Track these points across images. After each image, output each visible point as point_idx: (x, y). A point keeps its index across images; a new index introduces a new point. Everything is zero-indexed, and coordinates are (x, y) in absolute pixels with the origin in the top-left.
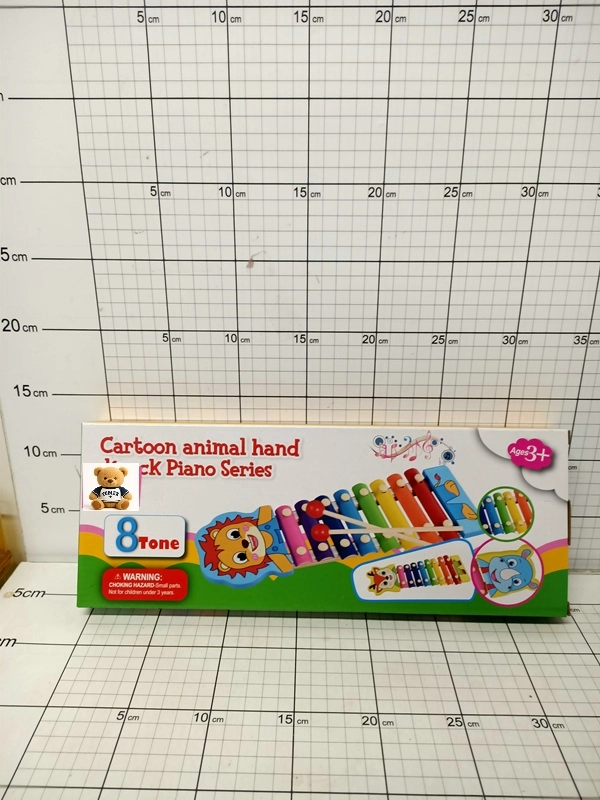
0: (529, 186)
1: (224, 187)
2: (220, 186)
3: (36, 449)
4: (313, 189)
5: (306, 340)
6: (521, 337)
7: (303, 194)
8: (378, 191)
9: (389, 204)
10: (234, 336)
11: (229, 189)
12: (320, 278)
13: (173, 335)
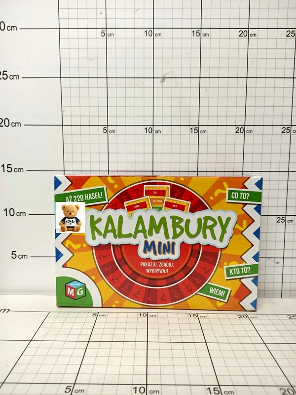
1: (148, 30)
2: (145, 30)
3: (12, 210)
4: (204, 31)
5: (198, 131)
7: (198, 34)
8: (245, 33)
9: (252, 41)
10: (151, 129)
11: (151, 32)
12: (208, 89)
13: (110, 128)
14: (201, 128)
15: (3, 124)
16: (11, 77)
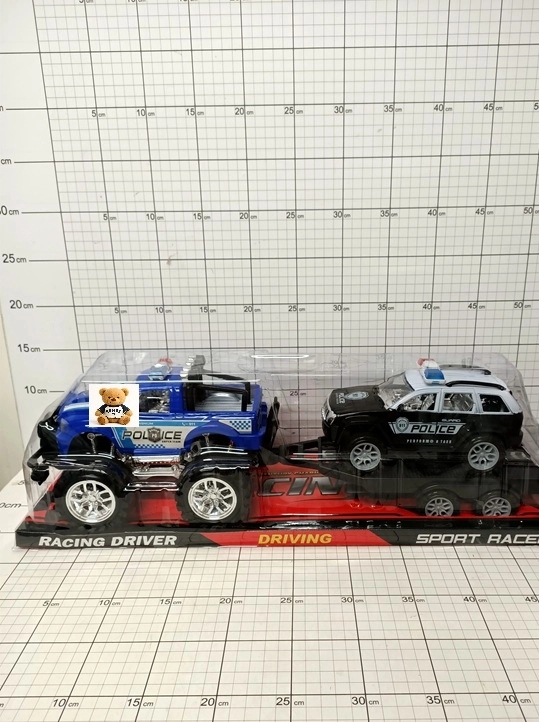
14: (211, 308)
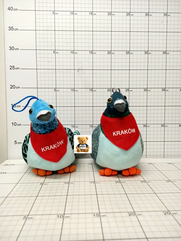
0: (146, 52)
1: (72, 51)
3: (15, 123)
4: (94, 52)
5: (93, 90)
6: (148, 89)
7: (92, 53)
8: (110, 52)
9: (113, 55)
10: (74, 90)
11: (73, 52)
12: (96, 74)
13: (57, 89)
15: (12, 87)
16: (16, 69)
